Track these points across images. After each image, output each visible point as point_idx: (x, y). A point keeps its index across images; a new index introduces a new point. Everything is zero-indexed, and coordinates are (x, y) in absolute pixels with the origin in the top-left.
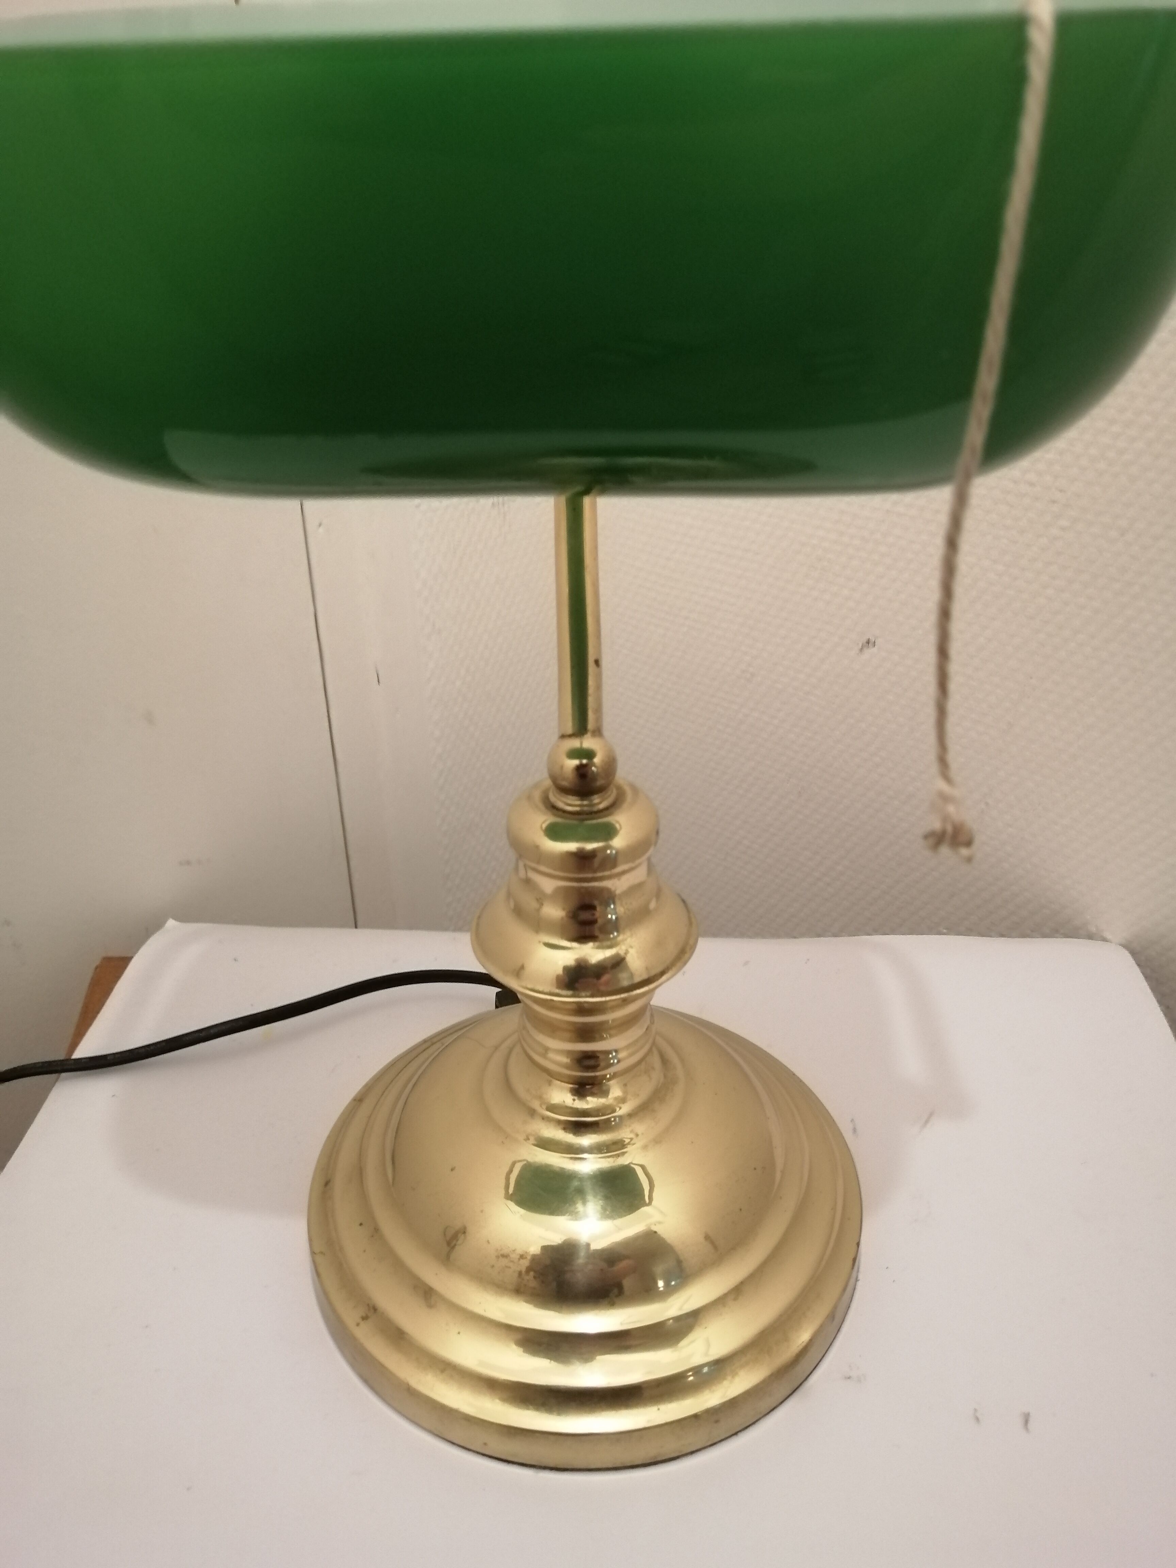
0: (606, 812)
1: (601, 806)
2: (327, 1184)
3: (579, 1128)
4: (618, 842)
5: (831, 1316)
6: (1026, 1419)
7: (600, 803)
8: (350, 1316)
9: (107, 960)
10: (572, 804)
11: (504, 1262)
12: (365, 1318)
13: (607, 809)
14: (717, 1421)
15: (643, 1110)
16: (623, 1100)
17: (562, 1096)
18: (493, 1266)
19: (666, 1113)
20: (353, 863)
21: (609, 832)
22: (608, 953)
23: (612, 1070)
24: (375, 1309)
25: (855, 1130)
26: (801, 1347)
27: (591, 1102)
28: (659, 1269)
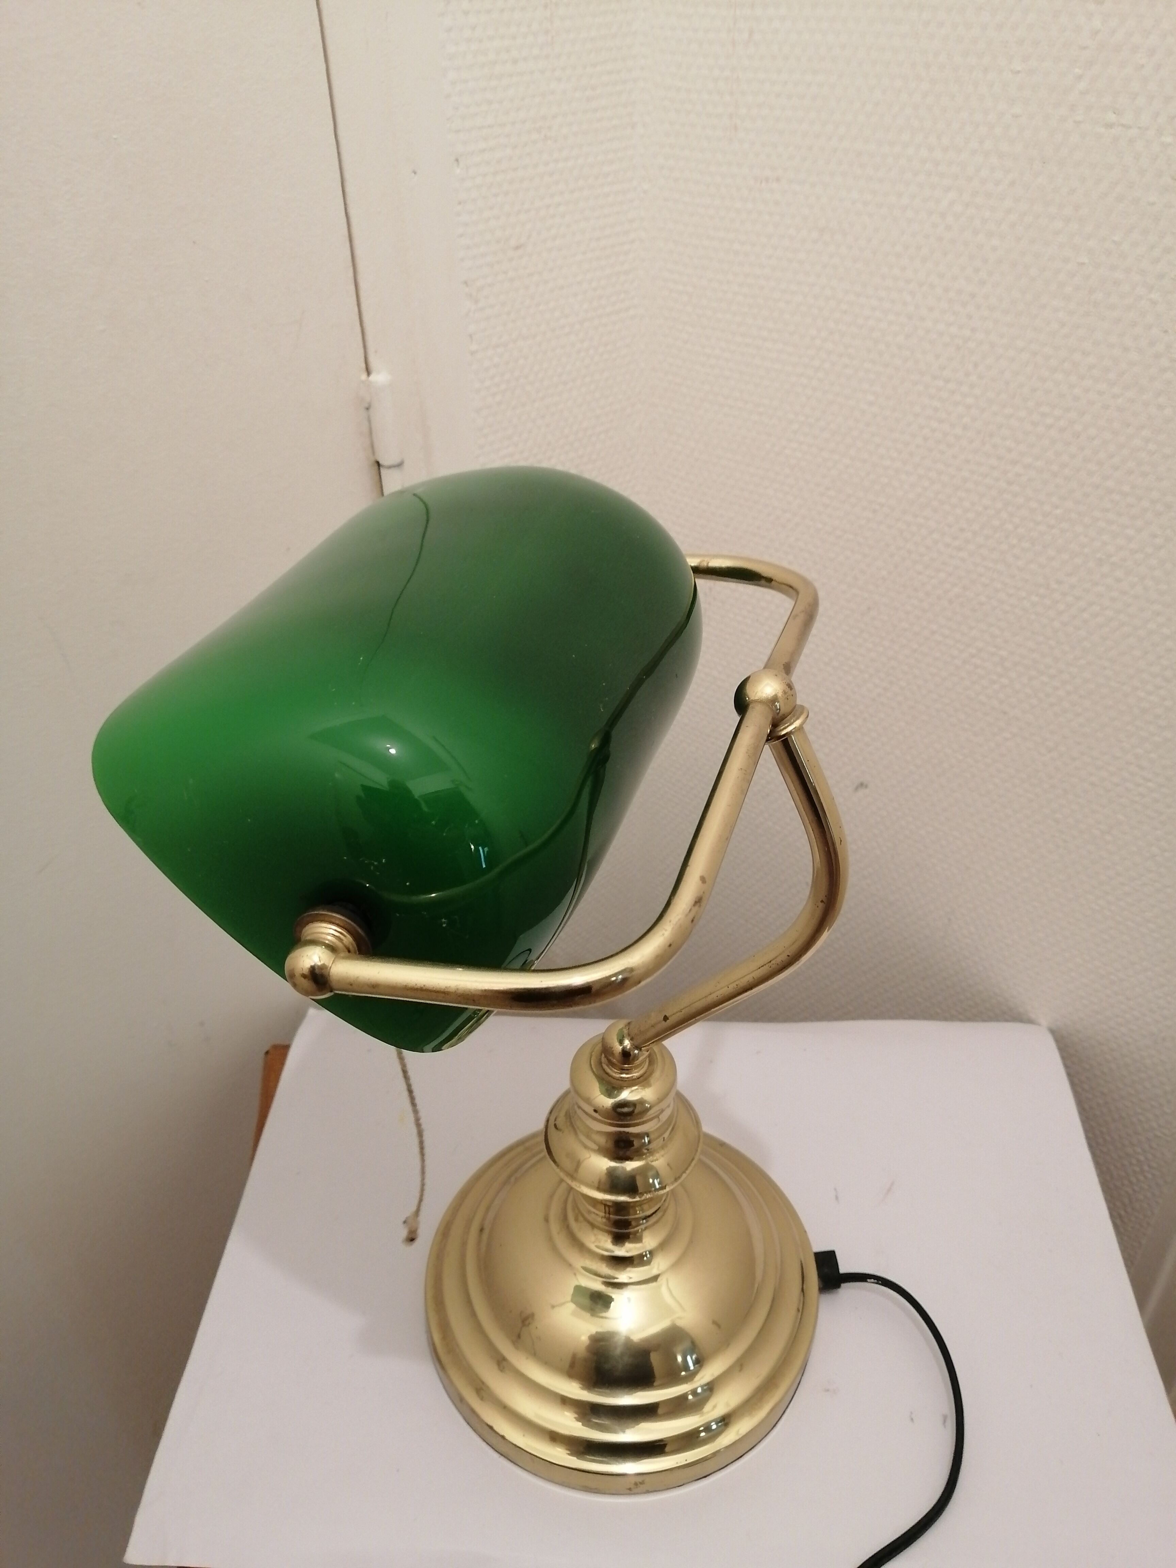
9: (276, 1047)
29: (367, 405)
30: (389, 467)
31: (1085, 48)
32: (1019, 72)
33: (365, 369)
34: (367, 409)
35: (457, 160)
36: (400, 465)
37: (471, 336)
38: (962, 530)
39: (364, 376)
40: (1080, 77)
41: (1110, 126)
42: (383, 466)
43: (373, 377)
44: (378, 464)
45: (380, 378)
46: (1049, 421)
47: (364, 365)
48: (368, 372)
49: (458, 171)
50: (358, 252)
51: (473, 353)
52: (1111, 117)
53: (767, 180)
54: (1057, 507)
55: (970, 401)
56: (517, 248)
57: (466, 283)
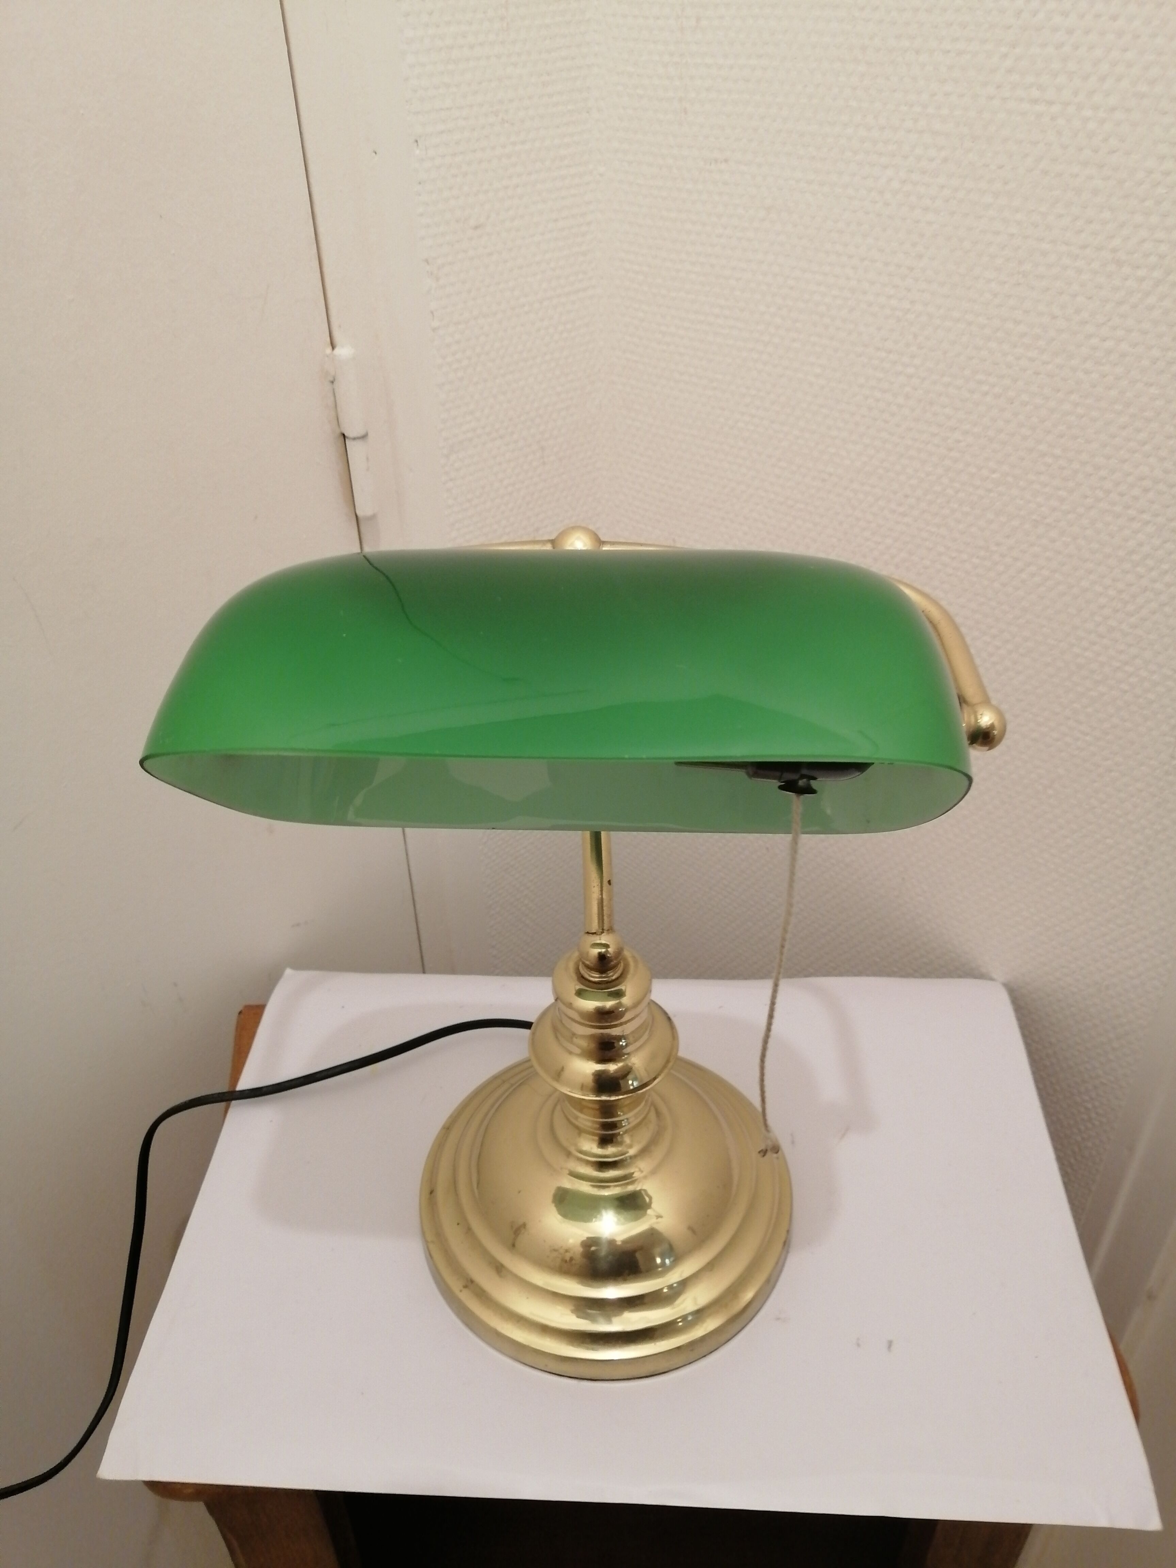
0: (617, 982)
1: (614, 978)
2: (431, 1192)
3: (603, 1165)
4: (626, 1000)
5: (768, 1281)
6: (890, 1344)
7: (612, 976)
8: (455, 1285)
9: (251, 1008)
10: (595, 977)
11: (555, 1254)
12: (465, 1287)
13: (617, 979)
14: (692, 1350)
15: (644, 1152)
16: (630, 1146)
17: (591, 1146)
18: (548, 1257)
19: (659, 1153)
20: (418, 906)
21: (619, 994)
22: (620, 1065)
23: (624, 1129)
24: (472, 1281)
26: (746, 1303)
27: (611, 1150)
28: (657, 1250)
29: (332, 379)
30: (354, 439)
31: (1010, 27)
32: (949, 52)
33: (330, 344)
34: (332, 382)
35: (417, 141)
36: (364, 437)
37: (432, 313)
38: (906, 496)
39: (329, 350)
40: (1005, 56)
41: (1035, 101)
42: (347, 438)
43: (337, 351)
44: (344, 435)
45: (344, 351)
46: (985, 388)
47: (328, 340)
48: (333, 347)
49: (417, 152)
50: (321, 230)
51: (434, 330)
52: (1035, 93)
53: (716, 161)
54: (994, 472)
55: (911, 370)
56: (476, 228)
57: (427, 261)
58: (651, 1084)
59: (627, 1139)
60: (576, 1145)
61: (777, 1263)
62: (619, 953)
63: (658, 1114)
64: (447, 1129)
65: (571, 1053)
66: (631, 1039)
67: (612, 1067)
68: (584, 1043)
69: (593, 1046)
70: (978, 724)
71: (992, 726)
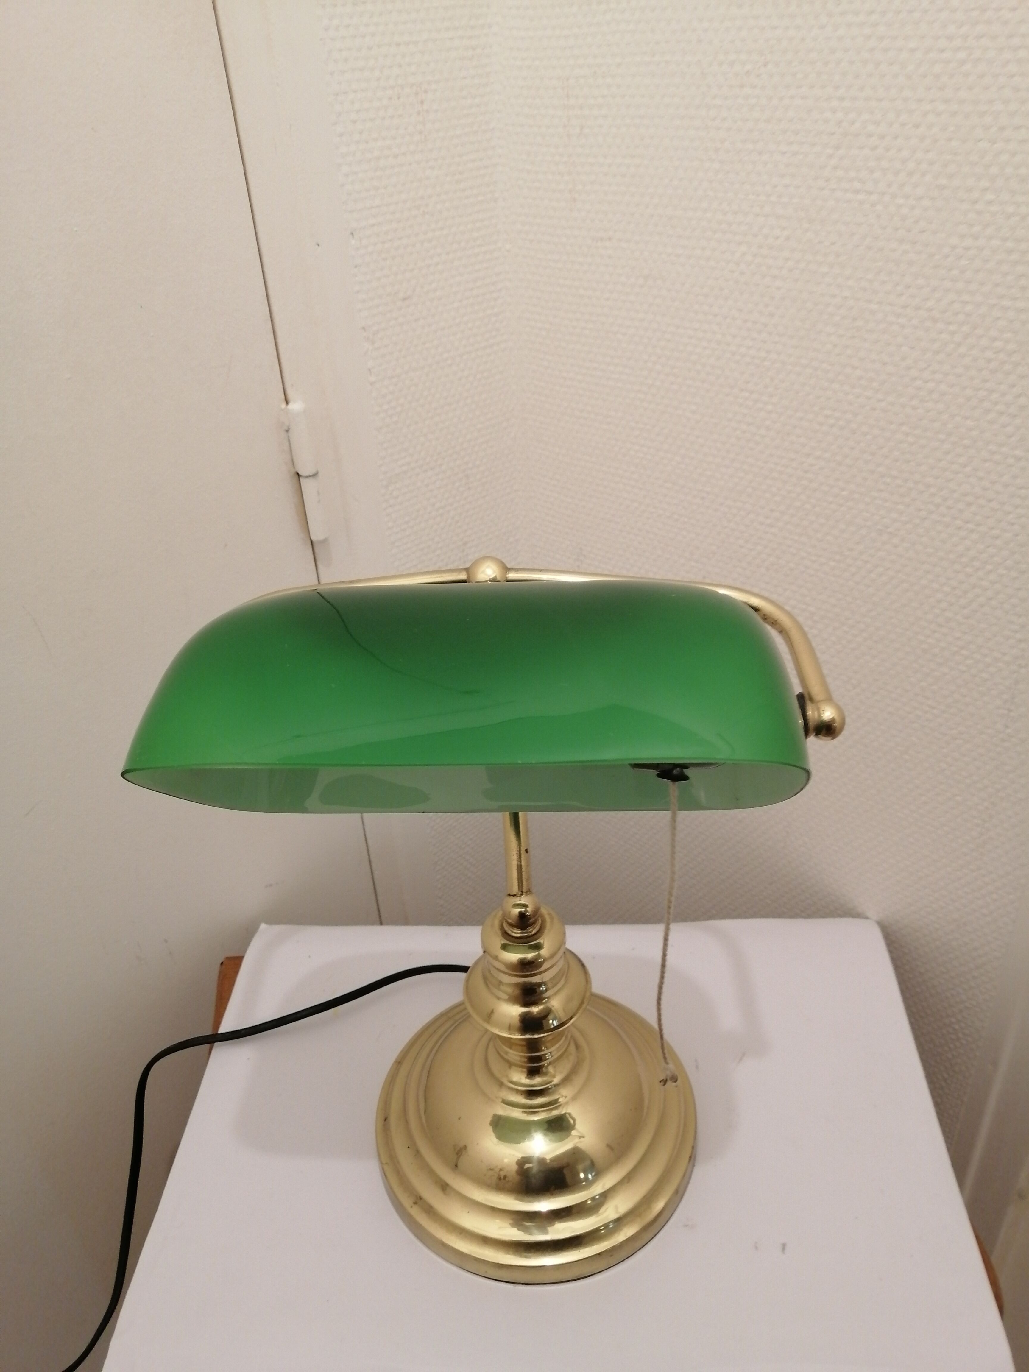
0: (535, 937)
1: (533, 933)
2: (386, 1120)
3: (531, 1094)
4: (544, 952)
5: (677, 1192)
6: (784, 1247)
7: (532, 931)
8: (407, 1202)
9: (231, 959)
10: (517, 933)
11: (491, 1173)
12: (415, 1203)
13: (536, 934)
14: (612, 1256)
15: (566, 1080)
16: (554, 1076)
17: (520, 1078)
18: (485, 1175)
19: (579, 1080)
21: (538, 947)
22: (541, 1007)
23: (548, 1061)
24: (421, 1198)
25: (697, 1067)
26: (658, 1212)
27: (537, 1080)
28: (580, 1167)
29: (286, 428)
30: (307, 477)
31: (833, 134)
32: (785, 153)
33: (284, 400)
34: (287, 431)
35: (352, 234)
36: (315, 475)
37: (369, 370)
39: (283, 405)
40: (831, 156)
41: (857, 192)
42: (301, 476)
43: (290, 406)
44: (298, 474)
45: (296, 406)
47: (283, 397)
48: (287, 402)
49: (353, 242)
50: (275, 308)
51: (372, 384)
52: (857, 185)
53: (601, 240)
55: (770, 407)
56: (404, 299)
57: (364, 329)
58: (569, 1022)
59: (551, 1069)
60: (507, 1076)
61: (684, 1175)
62: (536, 912)
63: (577, 1047)
64: (399, 1063)
65: (499, 998)
66: (550, 985)
67: (535, 1010)
68: (509, 990)
69: (517, 992)
70: (822, 719)
71: (833, 720)
